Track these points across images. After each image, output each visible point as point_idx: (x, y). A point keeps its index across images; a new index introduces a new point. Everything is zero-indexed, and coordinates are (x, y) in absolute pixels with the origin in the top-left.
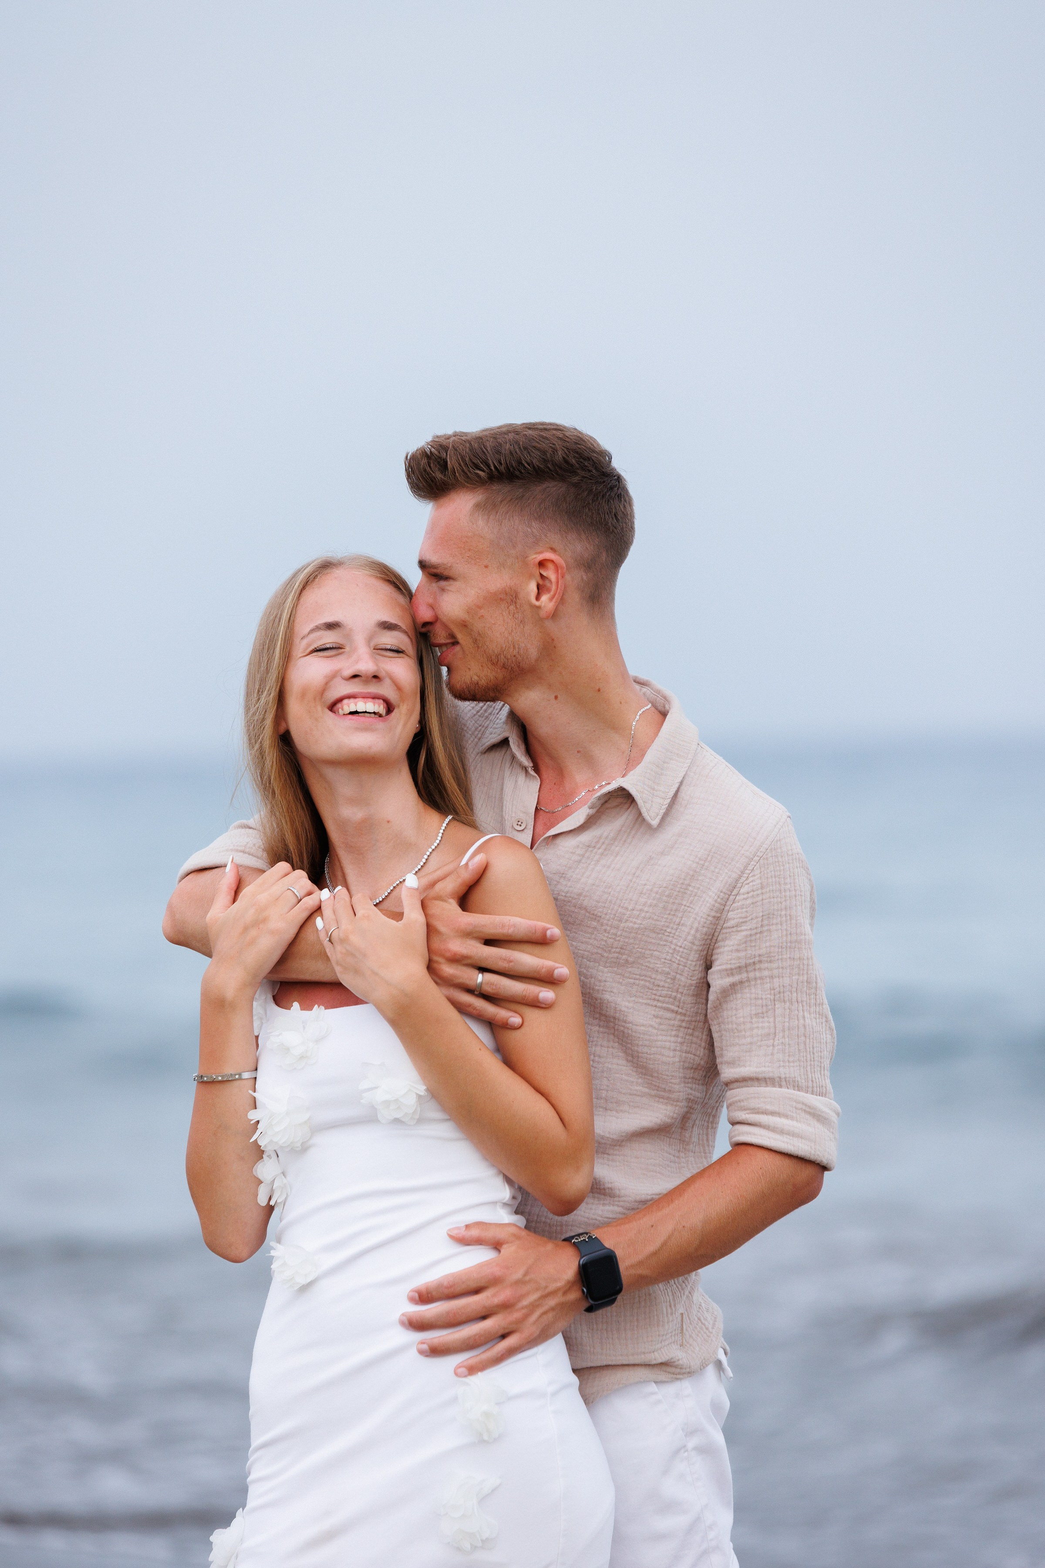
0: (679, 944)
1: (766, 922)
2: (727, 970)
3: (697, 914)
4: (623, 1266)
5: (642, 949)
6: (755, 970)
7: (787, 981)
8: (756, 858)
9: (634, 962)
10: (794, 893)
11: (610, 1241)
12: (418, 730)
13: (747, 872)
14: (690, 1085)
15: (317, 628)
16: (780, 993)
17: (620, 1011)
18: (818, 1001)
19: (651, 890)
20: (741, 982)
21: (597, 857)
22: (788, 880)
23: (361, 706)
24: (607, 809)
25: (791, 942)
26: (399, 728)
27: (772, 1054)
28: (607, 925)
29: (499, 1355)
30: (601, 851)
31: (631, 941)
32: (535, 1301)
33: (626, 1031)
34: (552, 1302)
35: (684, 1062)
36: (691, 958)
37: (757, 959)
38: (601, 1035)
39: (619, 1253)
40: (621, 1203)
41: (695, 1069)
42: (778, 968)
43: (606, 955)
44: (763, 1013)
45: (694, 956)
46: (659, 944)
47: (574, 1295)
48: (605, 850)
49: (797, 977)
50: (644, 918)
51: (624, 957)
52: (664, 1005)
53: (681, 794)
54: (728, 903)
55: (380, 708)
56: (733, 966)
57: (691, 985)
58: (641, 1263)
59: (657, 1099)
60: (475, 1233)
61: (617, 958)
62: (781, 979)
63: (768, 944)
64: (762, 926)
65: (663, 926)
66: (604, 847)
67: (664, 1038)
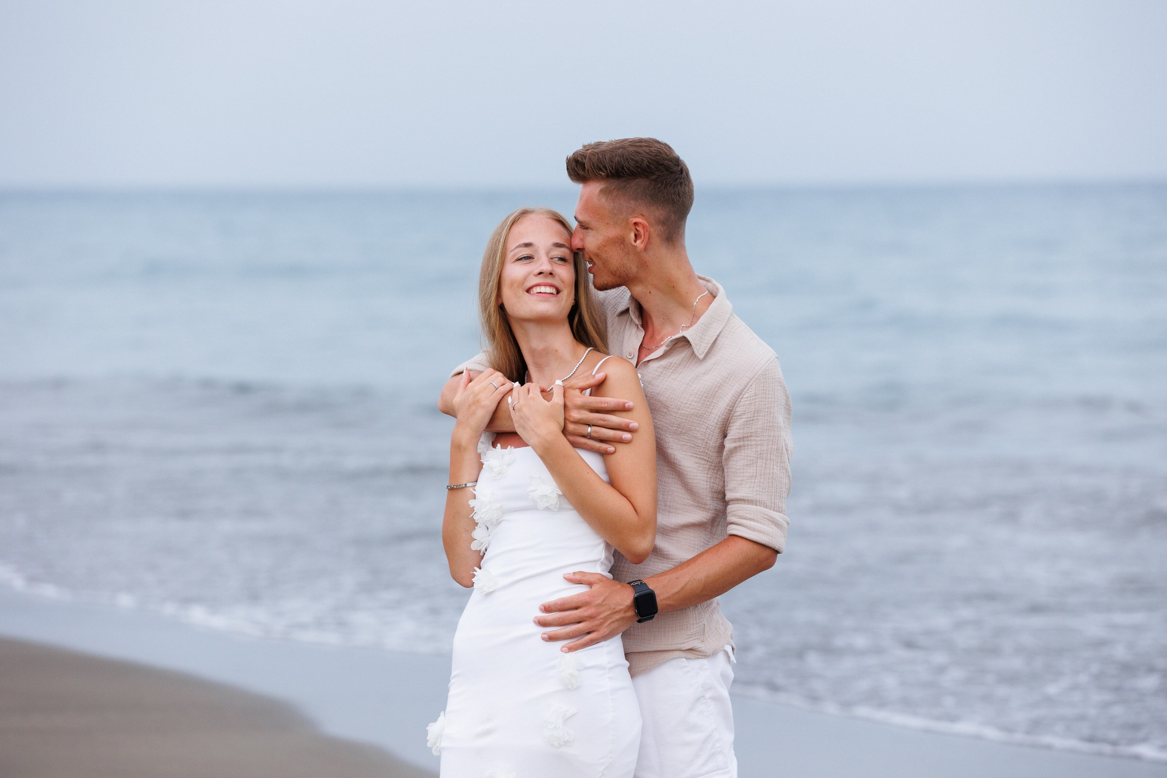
0: (710, 424)
1: (756, 415)
2: (732, 439)
3: (720, 408)
4: (658, 599)
5: (690, 425)
6: (748, 440)
7: (765, 448)
8: (754, 379)
9: (685, 433)
10: (773, 400)
11: (652, 586)
12: (574, 304)
13: (749, 386)
14: (715, 502)
15: (520, 246)
16: (761, 454)
17: (677, 459)
18: (782, 460)
19: (696, 394)
20: (740, 447)
21: (669, 374)
22: (771, 393)
23: (543, 289)
24: (677, 347)
25: (769, 426)
26: (563, 303)
27: (753, 487)
28: (672, 411)
29: (586, 642)
30: (671, 371)
31: (684, 421)
32: (608, 615)
33: (680, 470)
34: (617, 617)
35: (712, 488)
36: (716, 432)
37: (749, 435)
38: (669, 472)
39: (657, 592)
40: (673, 563)
41: (718, 493)
42: (761, 440)
43: (670, 428)
44: (750, 464)
45: (717, 431)
46: (699, 423)
47: (631, 613)
48: (674, 370)
49: (771, 446)
50: (692, 408)
51: (680, 429)
52: (701, 457)
53: (718, 342)
54: (737, 403)
55: (554, 291)
56: (736, 437)
57: (716, 447)
58: (669, 598)
59: (698, 508)
60: (578, 577)
61: (676, 430)
62: (762, 447)
63: (756, 427)
64: (754, 416)
65: (702, 413)
66: (673, 368)
67: (701, 475)
